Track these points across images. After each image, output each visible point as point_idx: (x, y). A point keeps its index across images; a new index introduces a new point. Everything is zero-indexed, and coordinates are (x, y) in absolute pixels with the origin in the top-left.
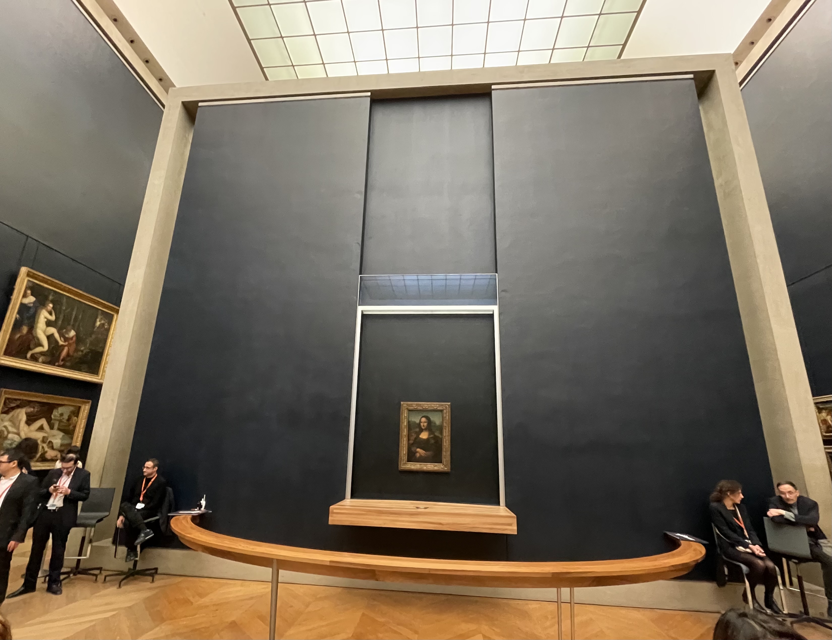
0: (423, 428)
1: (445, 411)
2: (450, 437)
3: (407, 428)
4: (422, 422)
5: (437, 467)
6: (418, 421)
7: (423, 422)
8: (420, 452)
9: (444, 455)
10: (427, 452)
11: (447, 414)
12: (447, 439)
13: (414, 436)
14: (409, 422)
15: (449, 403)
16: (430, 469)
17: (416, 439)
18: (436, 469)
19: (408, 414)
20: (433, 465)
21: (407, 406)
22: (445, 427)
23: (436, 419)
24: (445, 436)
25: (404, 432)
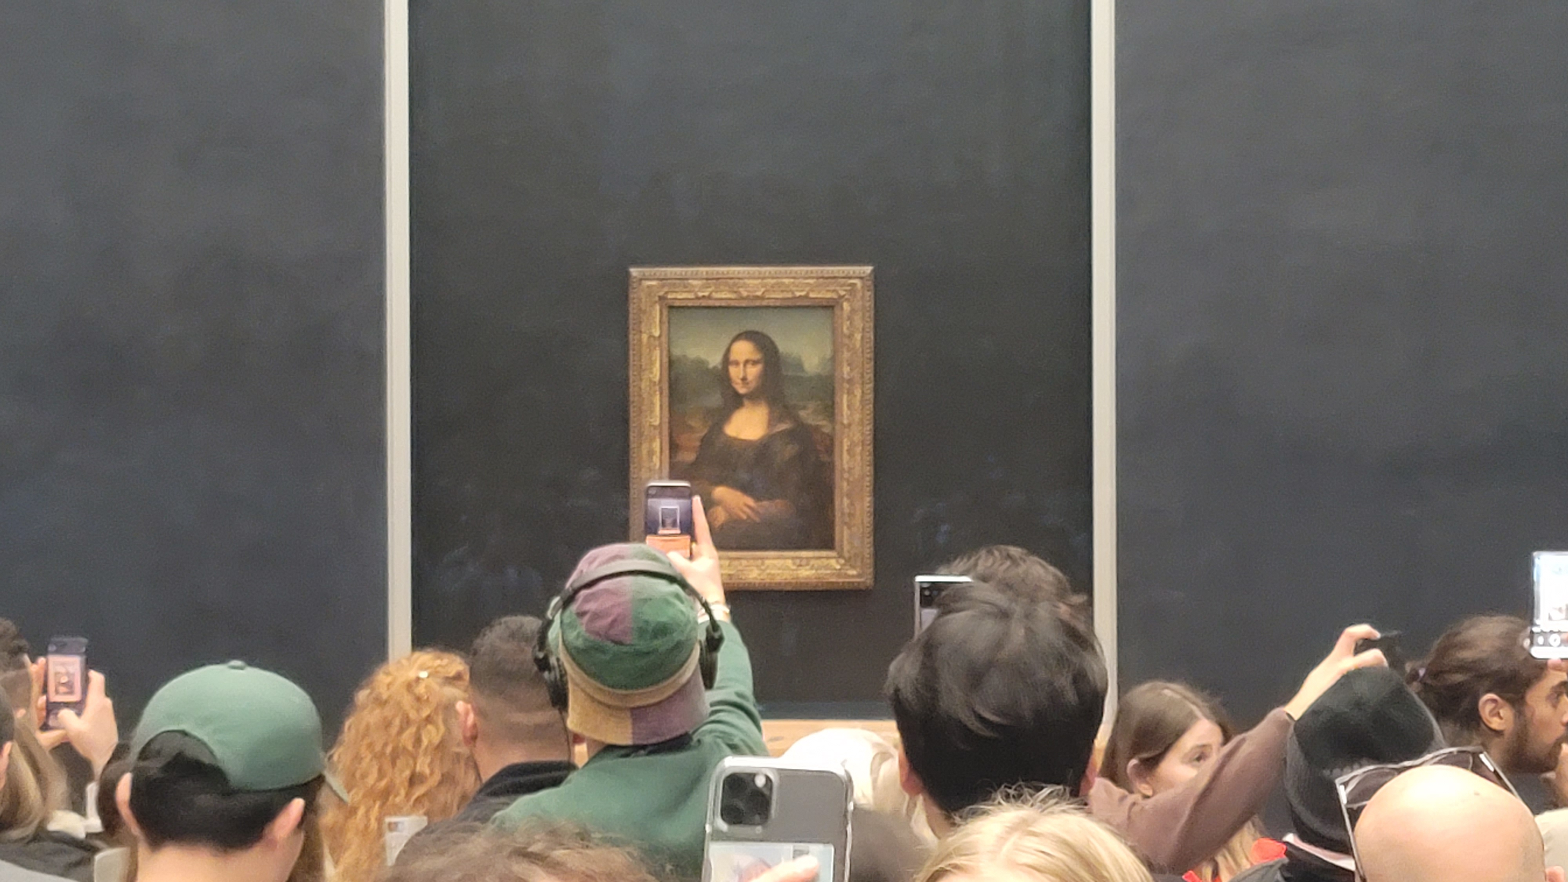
0: (742, 391)
1: (846, 306)
2: (869, 428)
3: (666, 391)
4: (737, 363)
5: (812, 568)
6: (714, 360)
7: (741, 366)
8: (730, 502)
9: (843, 514)
10: (765, 503)
11: (858, 323)
12: (857, 437)
13: (699, 428)
14: (672, 366)
15: (868, 269)
16: (778, 579)
17: (706, 442)
18: (808, 577)
19: (665, 326)
20: (793, 558)
21: (663, 286)
22: (846, 386)
23: (805, 349)
24: (850, 425)
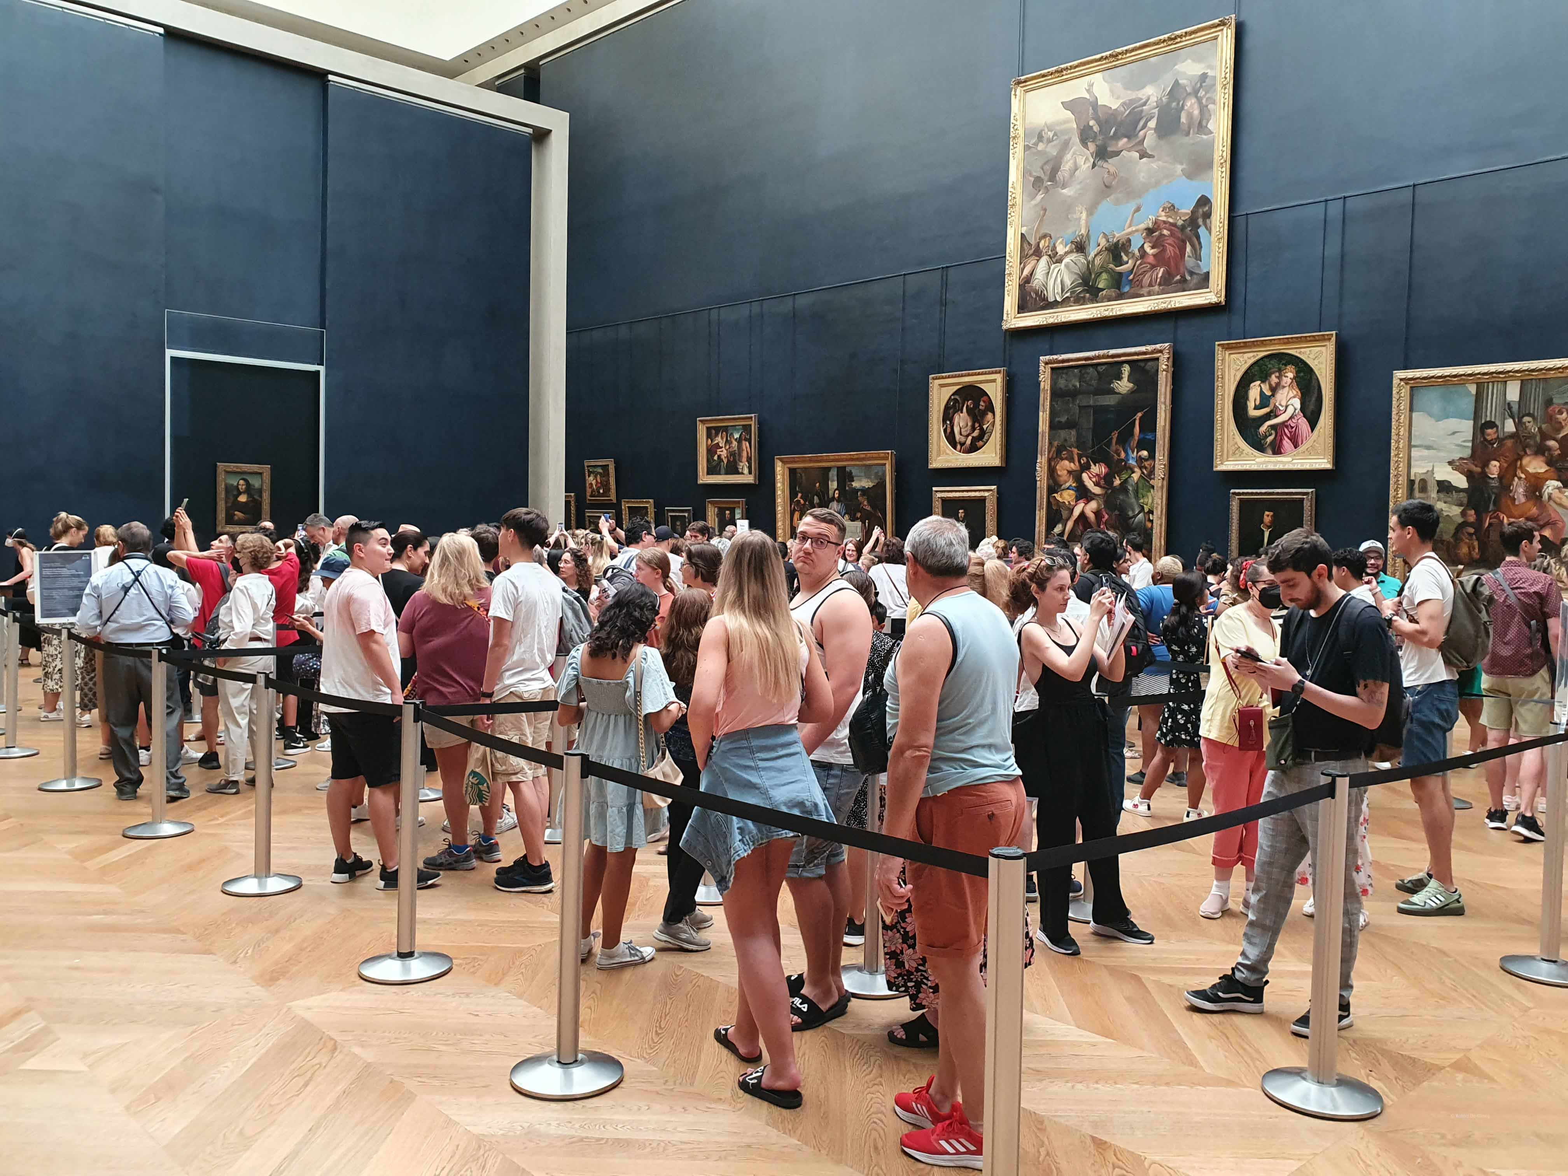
0: (242, 491)
1: (265, 474)
6: (235, 484)
7: (241, 485)
8: (239, 515)
10: (247, 516)
11: (267, 478)
13: (232, 498)
14: (226, 485)
15: (270, 467)
17: (233, 503)
19: (224, 477)
21: (225, 467)
23: (256, 482)
25: (221, 494)
